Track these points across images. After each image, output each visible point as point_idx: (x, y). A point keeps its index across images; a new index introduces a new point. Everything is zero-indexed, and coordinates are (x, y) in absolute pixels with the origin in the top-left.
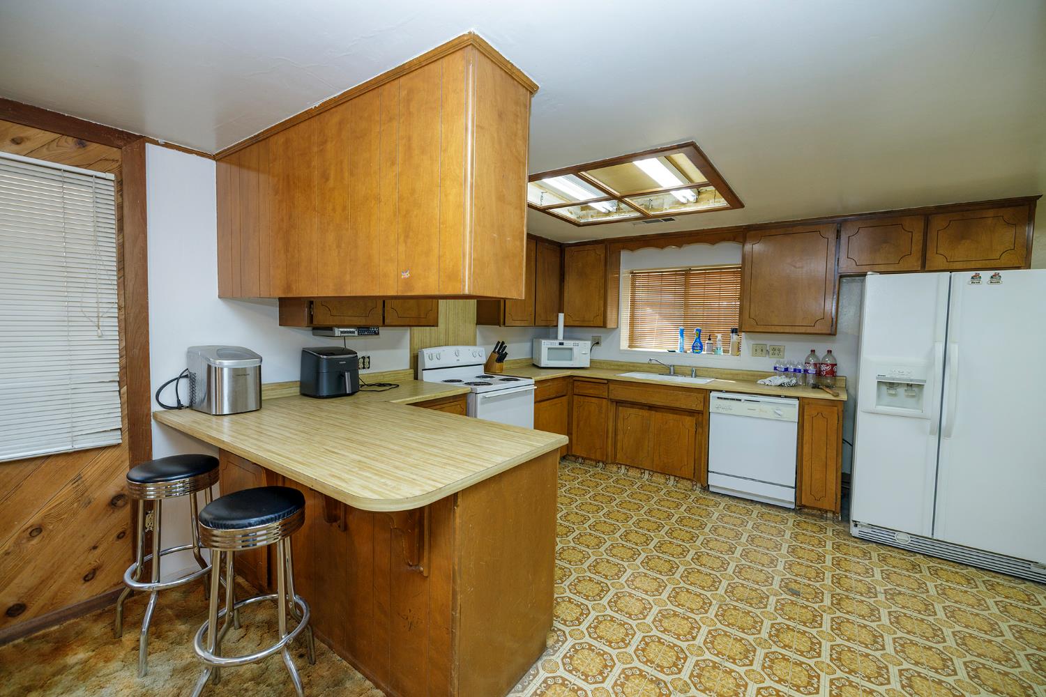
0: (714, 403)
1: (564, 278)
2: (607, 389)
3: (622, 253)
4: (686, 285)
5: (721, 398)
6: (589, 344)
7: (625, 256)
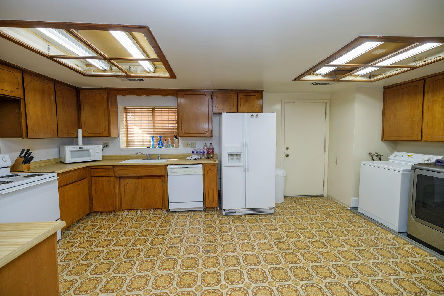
0: (169, 171)
1: (80, 108)
2: (113, 171)
3: (117, 96)
4: (153, 116)
5: (172, 168)
6: (100, 147)
7: (119, 98)
